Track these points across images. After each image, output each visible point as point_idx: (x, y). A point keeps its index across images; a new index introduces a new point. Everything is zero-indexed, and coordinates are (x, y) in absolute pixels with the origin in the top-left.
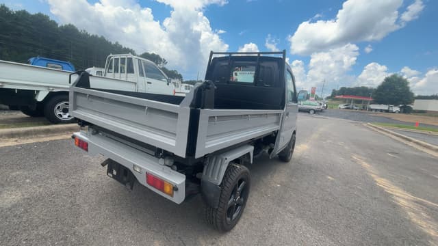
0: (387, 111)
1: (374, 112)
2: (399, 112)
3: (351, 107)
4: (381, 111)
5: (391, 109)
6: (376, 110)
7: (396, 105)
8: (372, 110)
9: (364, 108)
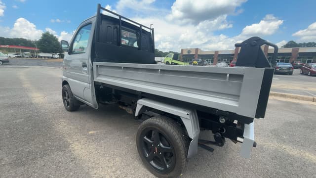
0: (52, 58)
1: (43, 59)
2: (60, 58)
3: (21, 55)
4: (48, 57)
5: (54, 56)
6: (45, 57)
7: (56, 53)
8: (41, 57)
9: (33, 56)
